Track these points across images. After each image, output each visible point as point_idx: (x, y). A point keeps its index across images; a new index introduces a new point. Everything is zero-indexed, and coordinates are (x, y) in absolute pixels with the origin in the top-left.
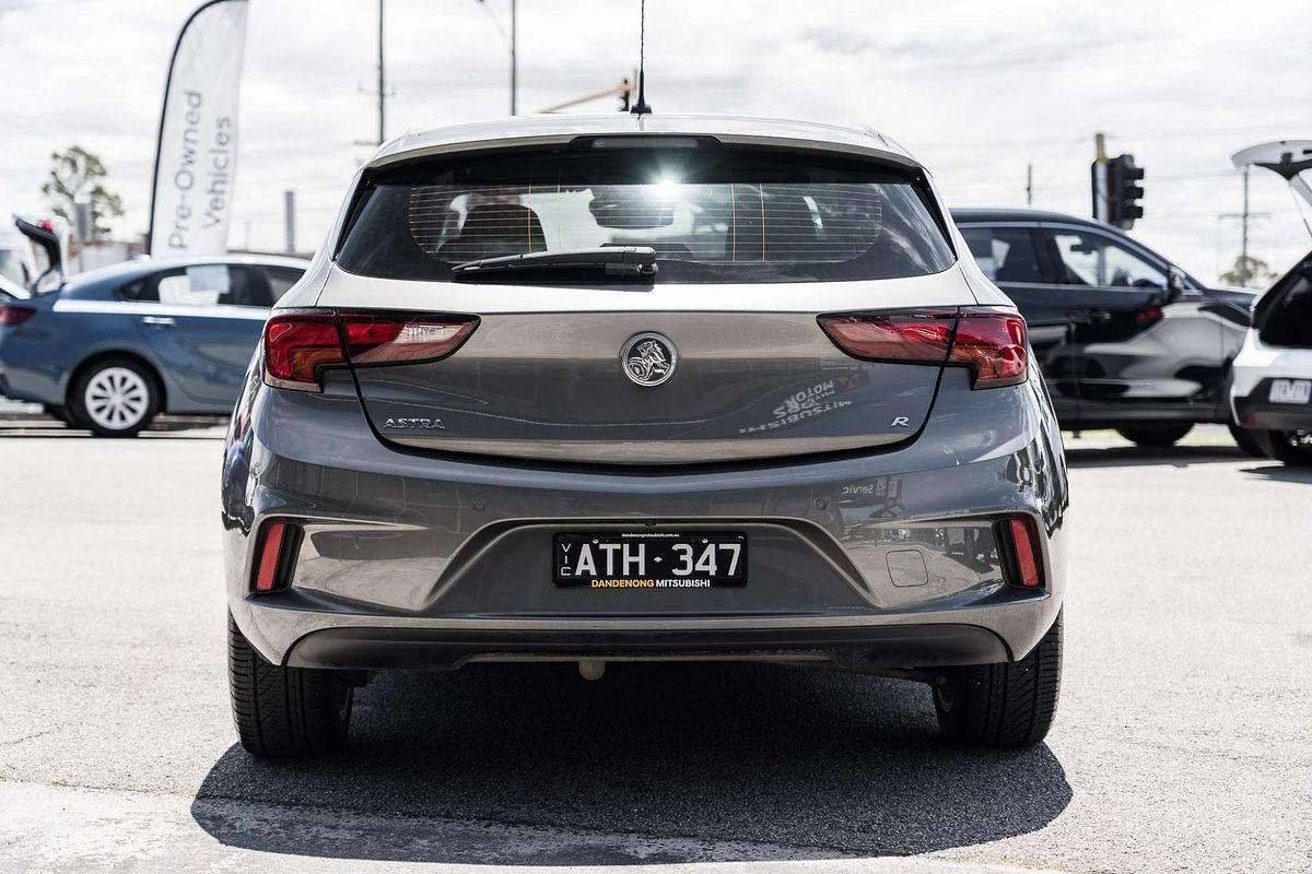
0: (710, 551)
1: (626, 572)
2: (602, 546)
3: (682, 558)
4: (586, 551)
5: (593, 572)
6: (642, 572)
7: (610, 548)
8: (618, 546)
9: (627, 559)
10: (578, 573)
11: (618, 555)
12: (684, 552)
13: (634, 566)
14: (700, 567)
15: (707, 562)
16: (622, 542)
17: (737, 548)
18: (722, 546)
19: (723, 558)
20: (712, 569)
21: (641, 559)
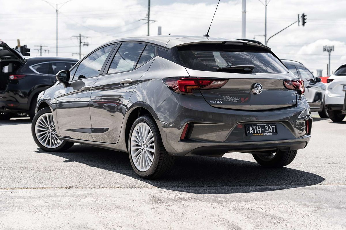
0: (271, 127)
1: (258, 132)
2: (253, 127)
3: (267, 129)
4: (251, 128)
5: (253, 132)
6: (261, 132)
7: (255, 127)
8: (256, 127)
9: (258, 130)
10: (250, 133)
11: (256, 128)
12: (267, 128)
13: (259, 131)
14: (270, 131)
15: (271, 130)
16: (257, 126)
17: (275, 127)
18: (273, 126)
19: (273, 128)
20: (272, 131)
21: (260, 129)
